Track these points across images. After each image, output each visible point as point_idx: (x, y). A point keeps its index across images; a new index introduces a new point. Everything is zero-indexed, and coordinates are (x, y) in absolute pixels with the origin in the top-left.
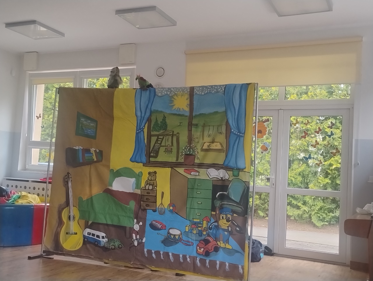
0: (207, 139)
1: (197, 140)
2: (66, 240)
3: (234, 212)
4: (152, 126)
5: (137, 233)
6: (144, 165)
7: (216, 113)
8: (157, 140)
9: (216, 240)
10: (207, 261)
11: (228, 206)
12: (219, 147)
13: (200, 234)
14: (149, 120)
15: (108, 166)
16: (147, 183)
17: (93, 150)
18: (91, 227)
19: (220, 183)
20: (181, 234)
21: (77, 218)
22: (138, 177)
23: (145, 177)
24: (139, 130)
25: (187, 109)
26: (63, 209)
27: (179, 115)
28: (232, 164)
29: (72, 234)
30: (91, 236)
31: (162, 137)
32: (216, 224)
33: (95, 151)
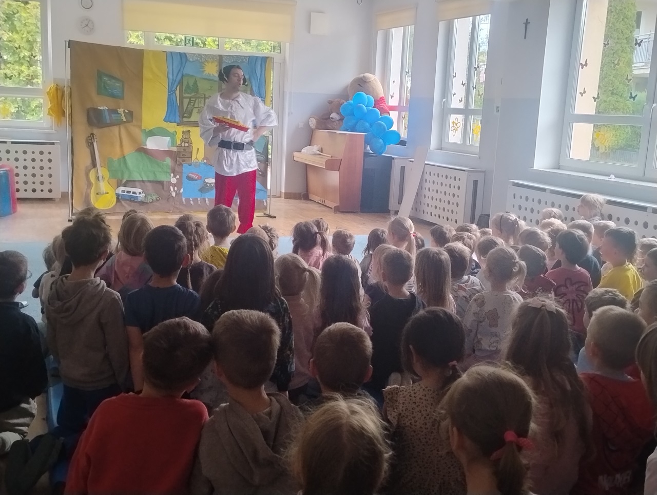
2: (97, 200)
4: (184, 88)
5: (174, 185)
6: (178, 125)
8: (190, 102)
14: (181, 82)
15: (140, 127)
16: (182, 141)
17: (121, 110)
18: (125, 185)
21: (106, 179)
22: (173, 135)
23: (179, 136)
24: (171, 92)
26: (90, 170)
27: (209, 80)
29: (104, 194)
30: (125, 194)
31: (194, 99)
33: (124, 111)
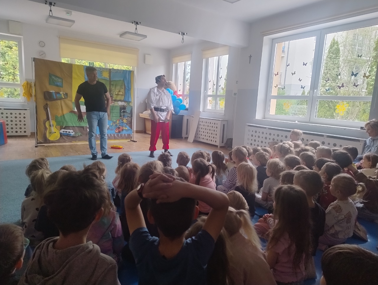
0: (117, 90)
1: (113, 91)
2: (50, 136)
3: (128, 117)
7: (120, 80)
9: (123, 127)
10: (119, 135)
11: (126, 115)
12: (122, 94)
13: (116, 125)
15: (71, 101)
17: (61, 93)
18: (64, 128)
19: (123, 107)
20: (109, 126)
21: (55, 126)
25: (108, 78)
26: (46, 122)
27: (105, 80)
28: (127, 100)
29: (53, 133)
30: (65, 132)
32: (122, 121)
33: (63, 93)
